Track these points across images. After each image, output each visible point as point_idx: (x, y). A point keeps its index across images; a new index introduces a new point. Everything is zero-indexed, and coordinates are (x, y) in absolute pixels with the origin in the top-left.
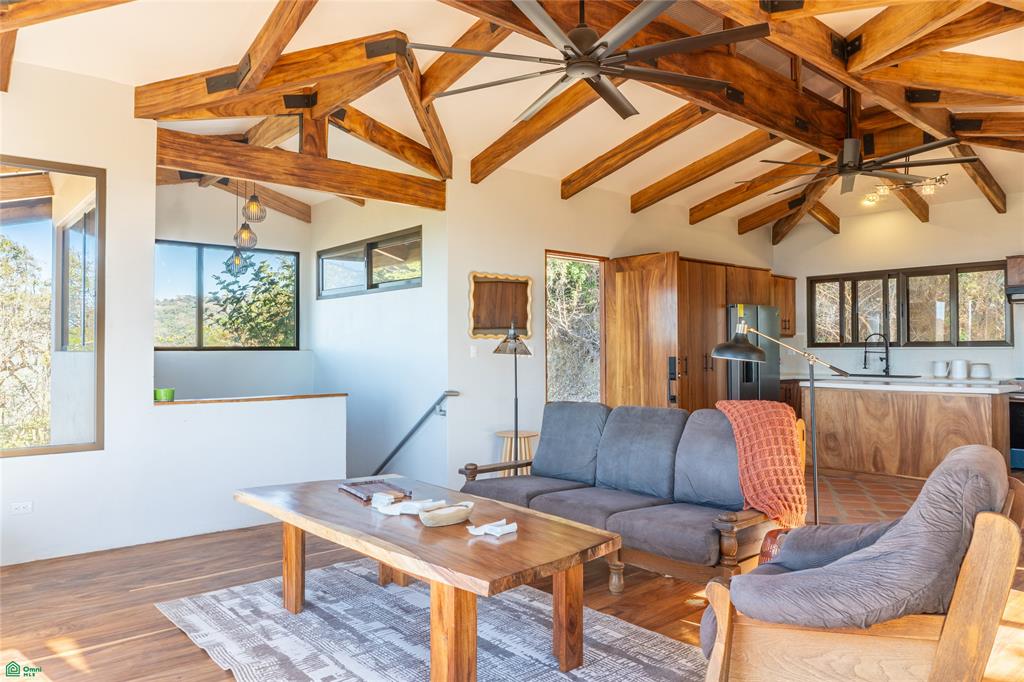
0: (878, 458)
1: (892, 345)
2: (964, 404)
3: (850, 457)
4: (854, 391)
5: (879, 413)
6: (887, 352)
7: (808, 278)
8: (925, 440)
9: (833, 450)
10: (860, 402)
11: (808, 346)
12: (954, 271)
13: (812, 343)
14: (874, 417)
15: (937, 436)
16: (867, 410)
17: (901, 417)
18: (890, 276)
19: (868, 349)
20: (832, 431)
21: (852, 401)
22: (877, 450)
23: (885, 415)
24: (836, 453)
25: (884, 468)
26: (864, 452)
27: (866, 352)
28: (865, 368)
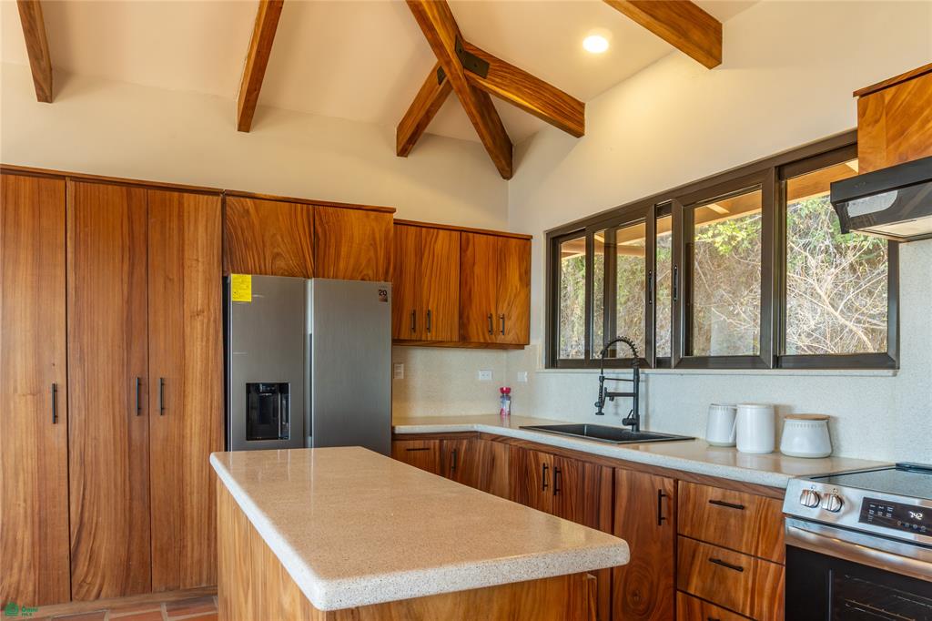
1: (662, 363)
6: (637, 381)
7: (548, 234)
11: (546, 368)
13: (553, 361)
18: (660, 211)
19: (609, 373)
27: (602, 379)
28: (600, 413)
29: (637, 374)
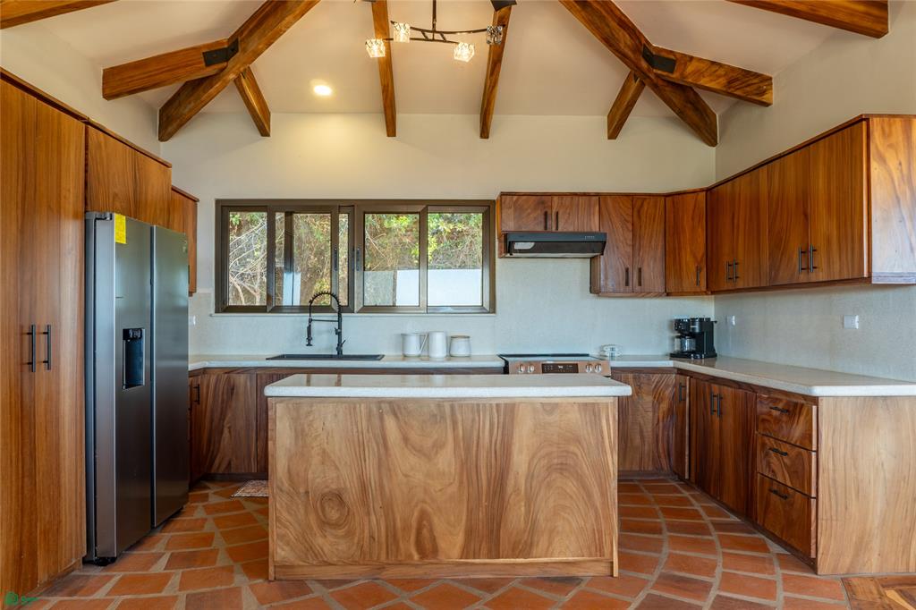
0: (425, 532)
1: (344, 309)
2: (575, 417)
3: (372, 537)
4: (380, 401)
5: (429, 443)
6: (340, 321)
7: (218, 202)
8: (510, 489)
9: (336, 525)
10: (390, 423)
11: (217, 312)
12: (422, 209)
13: (223, 306)
14: (419, 451)
15: (530, 476)
16: (406, 439)
17: (468, 449)
18: (340, 210)
19: (315, 316)
20: (334, 487)
21: (376, 421)
22: (423, 516)
23: (438, 446)
24: (341, 532)
25: (435, 551)
26: (399, 524)
27: (311, 321)
28: (309, 345)
29: (340, 316)
